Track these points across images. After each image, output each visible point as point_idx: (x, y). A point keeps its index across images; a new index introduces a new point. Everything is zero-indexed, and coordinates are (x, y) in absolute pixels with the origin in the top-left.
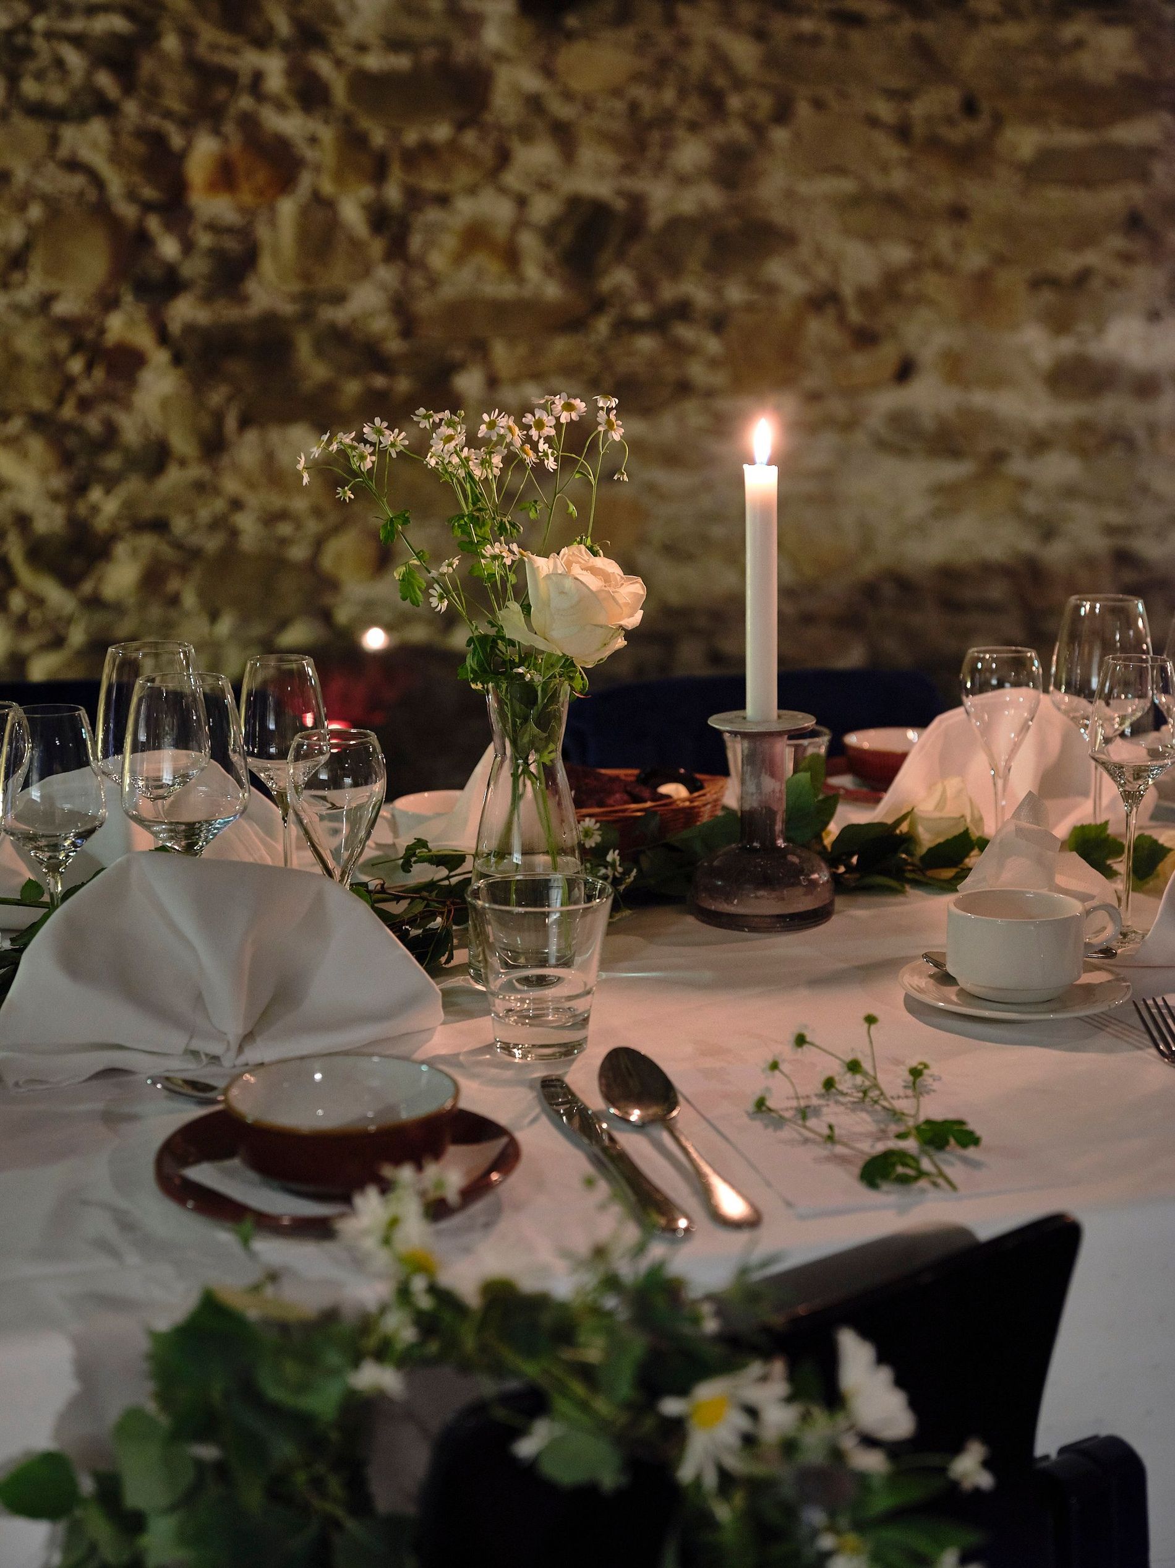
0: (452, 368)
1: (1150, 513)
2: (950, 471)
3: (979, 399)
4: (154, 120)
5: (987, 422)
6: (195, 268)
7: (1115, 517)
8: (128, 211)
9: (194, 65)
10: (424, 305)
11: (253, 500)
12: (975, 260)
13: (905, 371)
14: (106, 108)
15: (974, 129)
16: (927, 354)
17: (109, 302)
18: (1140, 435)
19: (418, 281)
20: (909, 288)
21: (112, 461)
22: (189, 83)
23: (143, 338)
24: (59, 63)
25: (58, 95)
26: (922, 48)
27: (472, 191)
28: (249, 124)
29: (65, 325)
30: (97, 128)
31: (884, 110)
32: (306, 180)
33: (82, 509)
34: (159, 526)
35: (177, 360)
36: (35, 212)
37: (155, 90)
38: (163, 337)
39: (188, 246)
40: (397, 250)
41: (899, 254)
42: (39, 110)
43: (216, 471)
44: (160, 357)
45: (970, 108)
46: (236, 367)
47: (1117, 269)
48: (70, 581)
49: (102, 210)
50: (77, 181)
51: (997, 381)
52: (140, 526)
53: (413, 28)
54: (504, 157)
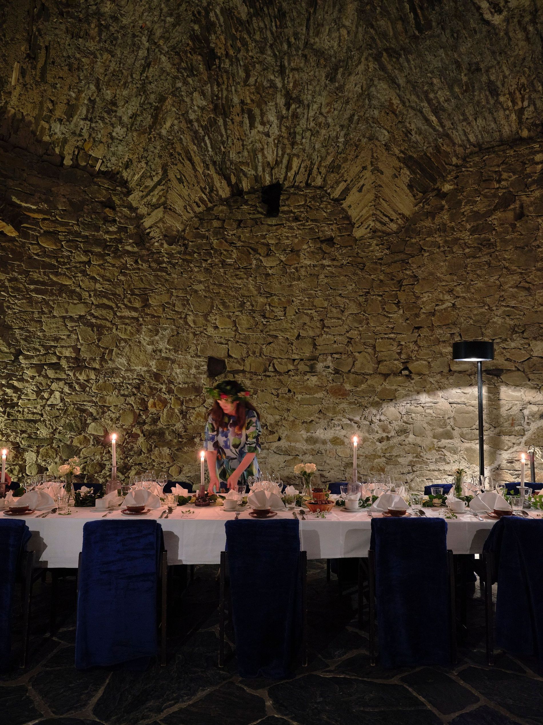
0: (193, 438)
1: (327, 467)
2: (288, 458)
3: (293, 444)
4: (143, 396)
5: (295, 449)
6: (148, 420)
7: (320, 468)
8: (137, 411)
9: (151, 388)
10: (189, 427)
11: (156, 460)
12: (291, 419)
13: (279, 439)
14: (134, 395)
15: (290, 395)
16: (283, 436)
17: (133, 426)
18: (323, 451)
19: (188, 422)
20: (280, 424)
21: (132, 453)
22: (149, 390)
23: (139, 432)
24: (128, 388)
25: (126, 393)
26: (280, 381)
27: (198, 407)
28: (159, 397)
29: (125, 429)
30: (133, 398)
31: (273, 391)
32: (169, 405)
33: (126, 461)
34: (140, 464)
35: (144, 436)
36: (121, 411)
37: (143, 391)
38: (142, 432)
39: (147, 417)
40: (184, 417)
41: (278, 417)
42: (123, 395)
43: (150, 455)
44: (142, 435)
45: (289, 391)
46: (154, 437)
47: (317, 420)
48: (123, 474)
49: (133, 411)
50: (129, 406)
51: (296, 441)
52: (136, 464)
53: (188, 380)
54: (204, 401)
